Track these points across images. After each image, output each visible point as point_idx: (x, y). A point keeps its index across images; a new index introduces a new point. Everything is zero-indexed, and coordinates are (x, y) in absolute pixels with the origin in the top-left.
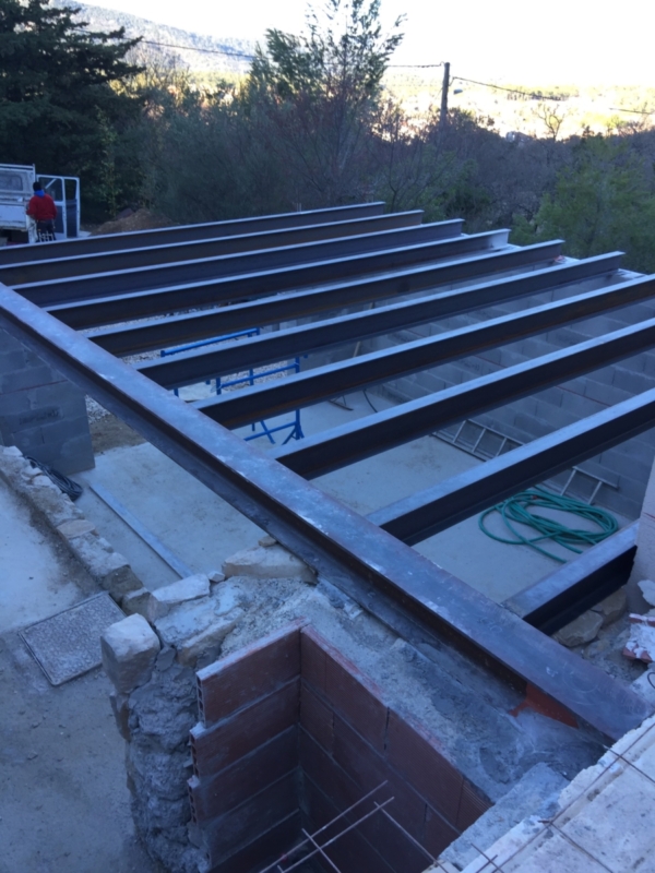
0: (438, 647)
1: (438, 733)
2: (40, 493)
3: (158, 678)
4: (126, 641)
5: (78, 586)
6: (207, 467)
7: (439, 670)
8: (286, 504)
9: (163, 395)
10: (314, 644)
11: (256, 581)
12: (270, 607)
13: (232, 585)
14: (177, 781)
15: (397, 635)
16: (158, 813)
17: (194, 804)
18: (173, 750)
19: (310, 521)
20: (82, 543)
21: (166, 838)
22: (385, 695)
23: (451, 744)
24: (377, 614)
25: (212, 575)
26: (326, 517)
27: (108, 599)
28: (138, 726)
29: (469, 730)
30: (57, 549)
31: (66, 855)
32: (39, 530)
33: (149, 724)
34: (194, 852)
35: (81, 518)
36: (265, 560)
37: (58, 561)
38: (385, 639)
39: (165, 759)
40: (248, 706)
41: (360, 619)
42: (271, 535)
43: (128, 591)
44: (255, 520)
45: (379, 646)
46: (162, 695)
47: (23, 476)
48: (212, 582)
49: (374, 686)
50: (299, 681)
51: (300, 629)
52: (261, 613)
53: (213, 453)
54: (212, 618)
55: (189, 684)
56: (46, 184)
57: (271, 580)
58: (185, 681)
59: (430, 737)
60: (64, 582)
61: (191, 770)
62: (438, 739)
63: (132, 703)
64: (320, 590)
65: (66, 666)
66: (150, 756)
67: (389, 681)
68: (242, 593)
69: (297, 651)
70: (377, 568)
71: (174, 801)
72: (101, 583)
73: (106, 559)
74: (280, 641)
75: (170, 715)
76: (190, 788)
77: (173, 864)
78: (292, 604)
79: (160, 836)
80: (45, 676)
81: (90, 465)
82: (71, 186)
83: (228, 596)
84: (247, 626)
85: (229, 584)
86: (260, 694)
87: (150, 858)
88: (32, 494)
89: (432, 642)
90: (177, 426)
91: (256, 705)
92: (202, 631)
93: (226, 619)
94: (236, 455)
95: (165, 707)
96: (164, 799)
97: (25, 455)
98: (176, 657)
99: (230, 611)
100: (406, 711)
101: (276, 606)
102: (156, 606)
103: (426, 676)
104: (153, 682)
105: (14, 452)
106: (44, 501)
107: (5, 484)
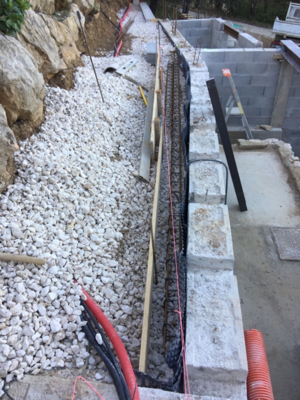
2: (296, 169)
30: (296, 198)
32: (290, 186)
37: (295, 204)
47: (290, 159)
60: (296, 214)
65: (288, 253)
88: (292, 169)
97: (293, 150)
105: (288, 146)
106: (297, 173)
107: (279, 159)
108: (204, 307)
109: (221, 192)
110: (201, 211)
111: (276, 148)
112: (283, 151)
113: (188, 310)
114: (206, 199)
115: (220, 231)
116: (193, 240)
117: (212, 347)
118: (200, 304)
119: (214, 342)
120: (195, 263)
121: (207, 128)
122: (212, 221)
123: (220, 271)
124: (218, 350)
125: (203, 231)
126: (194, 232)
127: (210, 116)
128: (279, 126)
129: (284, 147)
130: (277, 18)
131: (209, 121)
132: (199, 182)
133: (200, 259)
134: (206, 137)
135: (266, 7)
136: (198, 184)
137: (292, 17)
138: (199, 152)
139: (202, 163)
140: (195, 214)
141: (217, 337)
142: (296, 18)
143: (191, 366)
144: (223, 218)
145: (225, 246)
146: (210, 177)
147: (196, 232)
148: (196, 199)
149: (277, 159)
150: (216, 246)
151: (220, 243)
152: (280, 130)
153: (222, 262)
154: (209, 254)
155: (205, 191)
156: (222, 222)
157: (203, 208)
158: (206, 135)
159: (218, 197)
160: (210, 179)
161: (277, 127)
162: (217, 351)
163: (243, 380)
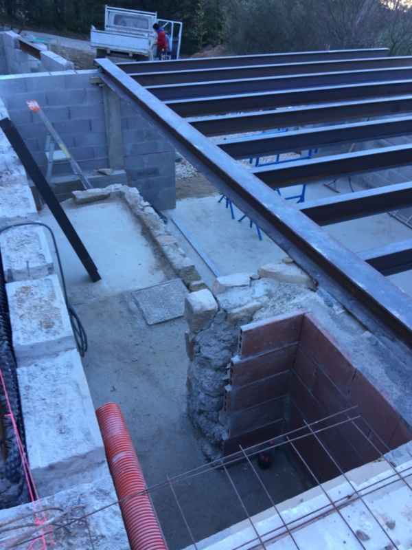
0: (393, 340)
1: (387, 389)
2: (148, 217)
3: (214, 327)
4: (200, 302)
5: (165, 273)
6: (254, 210)
7: (392, 354)
8: (304, 238)
9: (232, 162)
10: (312, 324)
11: (277, 283)
12: (285, 299)
13: (263, 282)
14: (217, 387)
15: (366, 328)
16: (203, 402)
17: (226, 401)
18: (217, 369)
19: (319, 250)
20: (169, 249)
21: (206, 416)
22: (355, 361)
23: (395, 397)
24: (354, 314)
25: (252, 274)
26: (330, 249)
27: (181, 283)
28: (199, 352)
29: (408, 392)
30: (155, 250)
31: (149, 415)
32: (146, 238)
33: (206, 352)
34: (221, 427)
35: (169, 234)
36: (285, 271)
37: (155, 257)
38: (357, 330)
39: (212, 373)
40: (266, 352)
41: (342, 315)
42: (290, 257)
43: (193, 280)
44: (281, 246)
45: (353, 333)
46: (215, 337)
47: (139, 206)
48: (252, 279)
49: (348, 355)
50: (297, 345)
51: (304, 314)
52: (279, 302)
53: (260, 201)
54: (250, 299)
55: (231, 334)
56: (162, 25)
57: (287, 284)
58: (229, 332)
59: (382, 391)
60: (157, 269)
61: (227, 382)
62: (387, 393)
63: (198, 338)
64: (318, 294)
65: (156, 315)
66: (204, 370)
67: (358, 354)
68: (269, 288)
69: (301, 327)
70: (360, 285)
71: (214, 397)
72: (178, 273)
73: (182, 260)
74: (291, 319)
75: (218, 350)
76: (226, 391)
77: (207, 432)
78: (300, 299)
79: (202, 415)
80: (144, 318)
81: (173, 206)
82: (177, 26)
83: (260, 288)
84: (270, 307)
85: (261, 282)
86: (274, 347)
87: (194, 426)
88: (143, 217)
89: (390, 337)
90: (239, 182)
91: (271, 353)
92: (243, 306)
93: (258, 301)
94: (275, 204)
95: (216, 344)
96: (208, 395)
97: (141, 194)
98: (226, 318)
99: (260, 297)
100: (367, 373)
101: (289, 299)
102: (218, 286)
103: (383, 356)
104: (211, 329)
105: (135, 191)
106: (150, 221)
107: (128, 209)
108: (44, 399)
109: (47, 261)
110: (24, 290)
111: (121, 196)
112: (130, 197)
113: (24, 410)
114: (28, 274)
115: (52, 308)
116: (18, 328)
117: (60, 439)
118: (39, 398)
119: (61, 433)
120: (27, 355)
121: (16, 183)
122: (40, 299)
123: (61, 354)
124: (67, 438)
125: (29, 313)
126: (19, 317)
127: (16, 167)
128: (121, 168)
129: (130, 193)
130: (93, 28)
131: (16, 174)
132: (15, 255)
133: (32, 347)
134: (16, 194)
135: (77, 12)
136: (14, 258)
137: (112, 24)
138: (8, 216)
139: (16, 230)
140: (16, 295)
141: (64, 426)
142: (117, 26)
143: (38, 469)
144: (53, 291)
145: (61, 322)
146: (30, 245)
147: (21, 316)
148: (14, 276)
149: (125, 209)
150: (49, 326)
151: (55, 321)
152: (123, 172)
153: (59, 342)
154: (42, 338)
155: (25, 264)
156: (53, 296)
157: (25, 286)
158: (16, 192)
159: (44, 267)
160: (30, 248)
161: (119, 169)
162: (66, 441)
163: (102, 460)
